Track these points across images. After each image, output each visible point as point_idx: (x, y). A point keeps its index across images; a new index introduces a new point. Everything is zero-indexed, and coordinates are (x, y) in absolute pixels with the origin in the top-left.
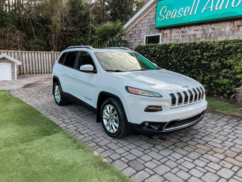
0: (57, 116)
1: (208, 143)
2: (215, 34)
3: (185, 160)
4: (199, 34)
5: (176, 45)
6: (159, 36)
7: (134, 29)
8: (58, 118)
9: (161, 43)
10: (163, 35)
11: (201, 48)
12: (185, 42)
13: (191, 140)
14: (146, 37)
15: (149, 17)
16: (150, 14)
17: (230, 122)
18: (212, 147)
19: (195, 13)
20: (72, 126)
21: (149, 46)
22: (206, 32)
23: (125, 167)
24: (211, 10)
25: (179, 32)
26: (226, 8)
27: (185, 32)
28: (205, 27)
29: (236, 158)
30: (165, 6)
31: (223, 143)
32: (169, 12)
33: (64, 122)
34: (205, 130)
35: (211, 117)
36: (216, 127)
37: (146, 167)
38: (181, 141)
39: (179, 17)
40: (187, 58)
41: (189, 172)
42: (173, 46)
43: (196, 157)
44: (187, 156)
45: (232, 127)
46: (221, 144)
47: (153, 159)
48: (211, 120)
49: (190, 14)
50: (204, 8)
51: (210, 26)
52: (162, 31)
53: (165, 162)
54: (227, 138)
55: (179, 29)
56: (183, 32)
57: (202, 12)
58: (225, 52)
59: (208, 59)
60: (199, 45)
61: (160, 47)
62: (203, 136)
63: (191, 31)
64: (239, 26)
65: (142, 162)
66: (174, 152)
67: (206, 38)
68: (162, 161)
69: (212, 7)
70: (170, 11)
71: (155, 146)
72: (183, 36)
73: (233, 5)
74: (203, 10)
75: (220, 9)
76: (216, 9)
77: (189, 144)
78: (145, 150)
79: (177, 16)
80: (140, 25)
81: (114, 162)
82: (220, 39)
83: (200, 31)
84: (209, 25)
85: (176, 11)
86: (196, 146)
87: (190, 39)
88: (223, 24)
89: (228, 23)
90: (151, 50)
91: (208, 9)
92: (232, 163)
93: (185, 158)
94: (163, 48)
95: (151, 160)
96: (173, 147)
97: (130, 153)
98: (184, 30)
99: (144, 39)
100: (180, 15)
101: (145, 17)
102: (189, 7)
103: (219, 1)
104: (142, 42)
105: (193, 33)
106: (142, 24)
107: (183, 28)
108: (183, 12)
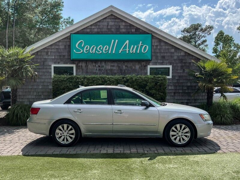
2: (128, 70)
6: (73, 67)
10: (77, 66)
14: (55, 67)
15: (57, 47)
16: (58, 44)
19: (114, 52)
22: (121, 68)
24: (127, 52)
25: (95, 66)
27: (102, 66)
28: (120, 64)
50: (121, 50)
51: (124, 64)
55: (95, 63)
56: (99, 66)
57: (120, 52)
63: (107, 66)
64: (145, 66)
69: (127, 50)
70: (88, 46)
73: (143, 51)
75: (134, 52)
76: (131, 52)
79: (97, 52)
84: (122, 63)
85: (95, 47)
88: (133, 63)
91: (124, 51)
98: (100, 64)
99: (51, 69)
100: (100, 52)
101: (51, 45)
102: (108, 46)
103: (132, 46)
104: (48, 72)
105: (109, 68)
106: (47, 53)
107: (100, 63)
108: (103, 49)
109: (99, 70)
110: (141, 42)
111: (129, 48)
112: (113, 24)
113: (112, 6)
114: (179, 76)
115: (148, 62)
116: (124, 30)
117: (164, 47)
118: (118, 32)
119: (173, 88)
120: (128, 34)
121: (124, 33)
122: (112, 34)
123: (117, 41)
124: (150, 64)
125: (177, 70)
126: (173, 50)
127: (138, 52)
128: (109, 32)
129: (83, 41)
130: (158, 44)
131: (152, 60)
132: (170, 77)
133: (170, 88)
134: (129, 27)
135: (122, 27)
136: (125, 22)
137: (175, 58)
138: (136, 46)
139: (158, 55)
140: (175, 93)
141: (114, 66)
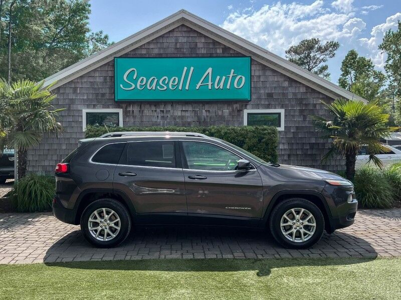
2: (211, 118)
4: (189, 116)
6: (118, 113)
14: (87, 113)
19: (187, 88)
22: (199, 115)
24: (210, 87)
25: (155, 111)
27: (167, 111)
32: (143, 78)
39: (161, 89)
49: (180, 88)
50: (200, 84)
51: (203, 108)
55: (155, 106)
56: (163, 111)
57: (197, 88)
63: (176, 111)
64: (239, 111)
69: (210, 83)
70: (145, 79)
73: (235, 86)
74: (198, 86)
75: (221, 87)
76: (216, 87)
79: (158, 87)
84: (201, 105)
85: (156, 80)
88: (219, 106)
91: (205, 86)
98: (164, 108)
99: (82, 116)
100: (164, 87)
101: (81, 77)
102: (177, 78)
103: (218, 77)
104: (77, 122)
105: (179, 114)
106: (75, 89)
107: (163, 106)
108: (168, 83)
109: (163, 117)
110: (233, 71)
111: (213, 80)
112: (185, 40)
113: (183, 11)
114: (297, 127)
115: (244, 103)
116: (203, 51)
117: (271, 79)
118: (193, 53)
119: (286, 147)
120: (210, 57)
121: (203, 56)
122: (184, 57)
123: (192, 68)
124: (248, 107)
125: (293, 116)
126: (286, 84)
127: (228, 87)
128: (178, 54)
129: (135, 69)
130: (261, 73)
131: (251, 101)
132: (282, 128)
133: (281, 147)
134: (211, 46)
135: (200, 45)
136: (206, 37)
137: (290, 96)
138: (224, 78)
139: (262, 91)
140: (289, 156)
141: (187, 111)
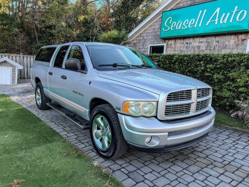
0: (57, 124)
1: (208, 157)
2: (219, 47)
3: (185, 173)
4: (203, 46)
5: (180, 56)
6: (164, 46)
7: (138, 38)
8: (59, 126)
9: (165, 53)
10: (167, 45)
11: (204, 61)
12: (189, 53)
13: (191, 153)
14: (151, 47)
15: (153, 27)
16: (155, 24)
17: (231, 136)
18: (212, 161)
19: (200, 25)
20: (73, 134)
21: (152, 56)
22: (210, 45)
23: (125, 178)
24: (216, 23)
25: (183, 43)
26: (231, 21)
27: (190, 43)
28: (210, 39)
29: (235, 173)
30: (171, 17)
31: (223, 157)
33: (64, 130)
34: (206, 143)
35: (213, 130)
36: (217, 141)
37: (146, 179)
38: (181, 154)
39: (183, 28)
40: (190, 70)
41: (188, 185)
42: (177, 57)
43: (196, 171)
44: (186, 169)
45: (233, 141)
46: (221, 158)
47: (153, 170)
48: (212, 133)
49: (195, 26)
50: (209, 21)
51: (215, 39)
52: (167, 41)
53: (164, 175)
54: (227, 152)
55: (183, 40)
56: (187, 43)
57: (207, 25)
58: (228, 65)
59: (212, 72)
60: (203, 57)
61: (164, 57)
62: (204, 149)
63: (195, 43)
64: (243, 40)
65: (142, 174)
66: (175, 165)
67: (210, 50)
68: (162, 173)
69: (217, 20)
70: (175, 22)
71: (155, 158)
72: (187, 47)
73: (237, 19)
74: (208, 23)
75: (225, 22)
76: (221, 22)
77: (189, 157)
78: (145, 162)
79: (182, 27)
80: (145, 35)
81: (114, 172)
82: (224, 52)
83: (204, 43)
84: (213, 37)
85: (181, 23)
86: (197, 159)
87: (194, 51)
88: (227, 37)
89: (233, 37)
90: (154, 59)
91: (212, 22)
92: (231, 177)
93: (185, 171)
94: (167, 59)
95: (151, 172)
96: (174, 159)
97: (130, 164)
98: (188, 41)
99: (148, 48)
100: (185, 27)
101: (150, 26)
102: (194, 20)
103: (224, 14)
105: (197, 45)
106: (147, 34)
107: (188, 39)
108: (188, 23)
110: (236, 7)
111: (219, 18)
123: (205, 10)
138: (229, 14)
141: (203, 42)
